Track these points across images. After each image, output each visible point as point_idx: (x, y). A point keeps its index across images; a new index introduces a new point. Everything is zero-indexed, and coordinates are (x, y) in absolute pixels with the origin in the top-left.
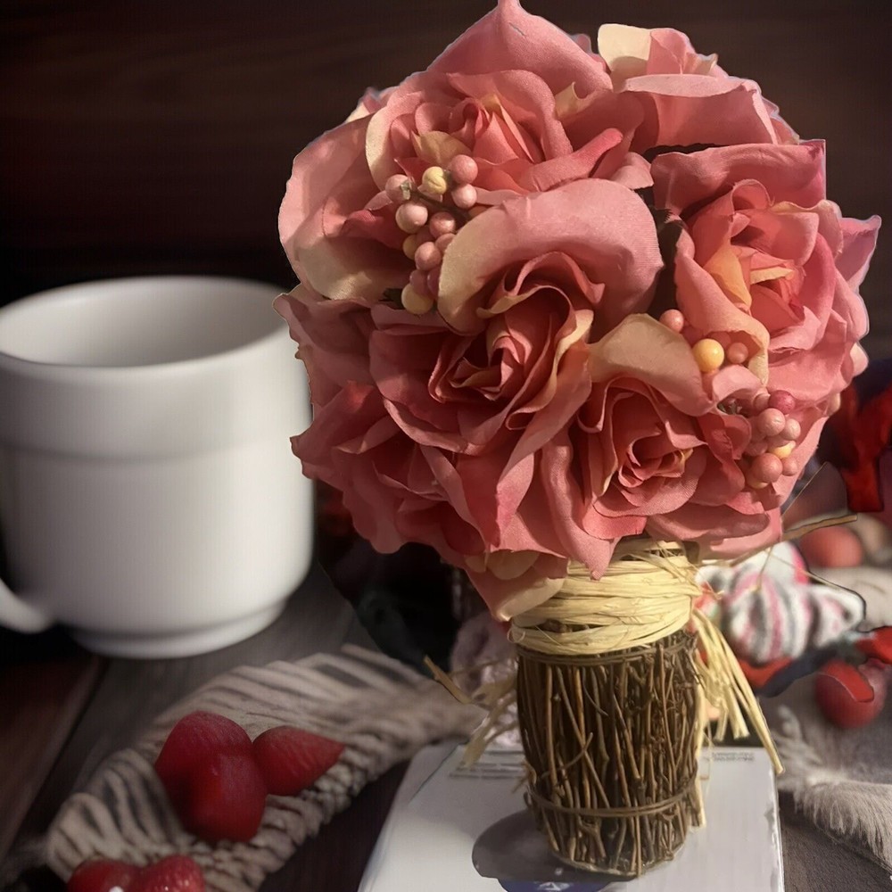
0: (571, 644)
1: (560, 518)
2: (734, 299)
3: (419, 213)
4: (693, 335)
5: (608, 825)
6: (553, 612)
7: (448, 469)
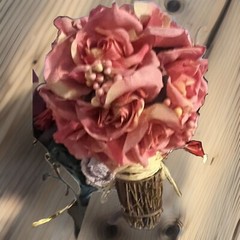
0: (132, 178)
1: (136, 154)
2: (182, 93)
3: (93, 76)
4: (173, 107)
5: (144, 219)
6: (127, 171)
7: (106, 146)
